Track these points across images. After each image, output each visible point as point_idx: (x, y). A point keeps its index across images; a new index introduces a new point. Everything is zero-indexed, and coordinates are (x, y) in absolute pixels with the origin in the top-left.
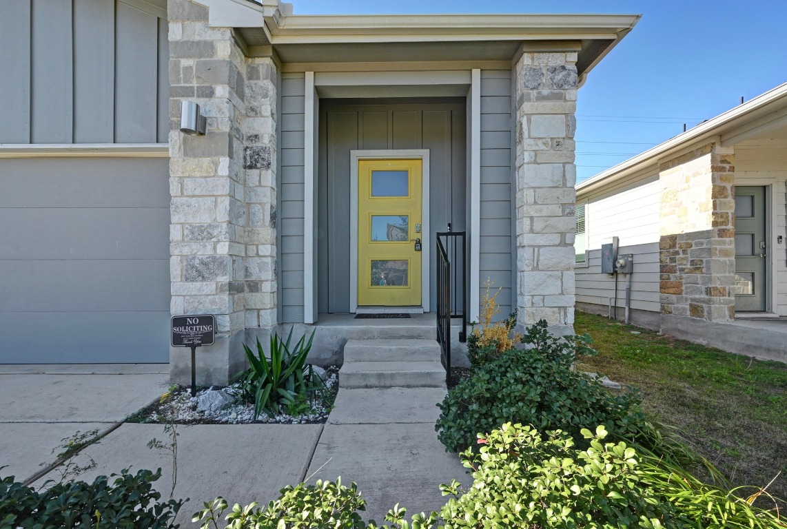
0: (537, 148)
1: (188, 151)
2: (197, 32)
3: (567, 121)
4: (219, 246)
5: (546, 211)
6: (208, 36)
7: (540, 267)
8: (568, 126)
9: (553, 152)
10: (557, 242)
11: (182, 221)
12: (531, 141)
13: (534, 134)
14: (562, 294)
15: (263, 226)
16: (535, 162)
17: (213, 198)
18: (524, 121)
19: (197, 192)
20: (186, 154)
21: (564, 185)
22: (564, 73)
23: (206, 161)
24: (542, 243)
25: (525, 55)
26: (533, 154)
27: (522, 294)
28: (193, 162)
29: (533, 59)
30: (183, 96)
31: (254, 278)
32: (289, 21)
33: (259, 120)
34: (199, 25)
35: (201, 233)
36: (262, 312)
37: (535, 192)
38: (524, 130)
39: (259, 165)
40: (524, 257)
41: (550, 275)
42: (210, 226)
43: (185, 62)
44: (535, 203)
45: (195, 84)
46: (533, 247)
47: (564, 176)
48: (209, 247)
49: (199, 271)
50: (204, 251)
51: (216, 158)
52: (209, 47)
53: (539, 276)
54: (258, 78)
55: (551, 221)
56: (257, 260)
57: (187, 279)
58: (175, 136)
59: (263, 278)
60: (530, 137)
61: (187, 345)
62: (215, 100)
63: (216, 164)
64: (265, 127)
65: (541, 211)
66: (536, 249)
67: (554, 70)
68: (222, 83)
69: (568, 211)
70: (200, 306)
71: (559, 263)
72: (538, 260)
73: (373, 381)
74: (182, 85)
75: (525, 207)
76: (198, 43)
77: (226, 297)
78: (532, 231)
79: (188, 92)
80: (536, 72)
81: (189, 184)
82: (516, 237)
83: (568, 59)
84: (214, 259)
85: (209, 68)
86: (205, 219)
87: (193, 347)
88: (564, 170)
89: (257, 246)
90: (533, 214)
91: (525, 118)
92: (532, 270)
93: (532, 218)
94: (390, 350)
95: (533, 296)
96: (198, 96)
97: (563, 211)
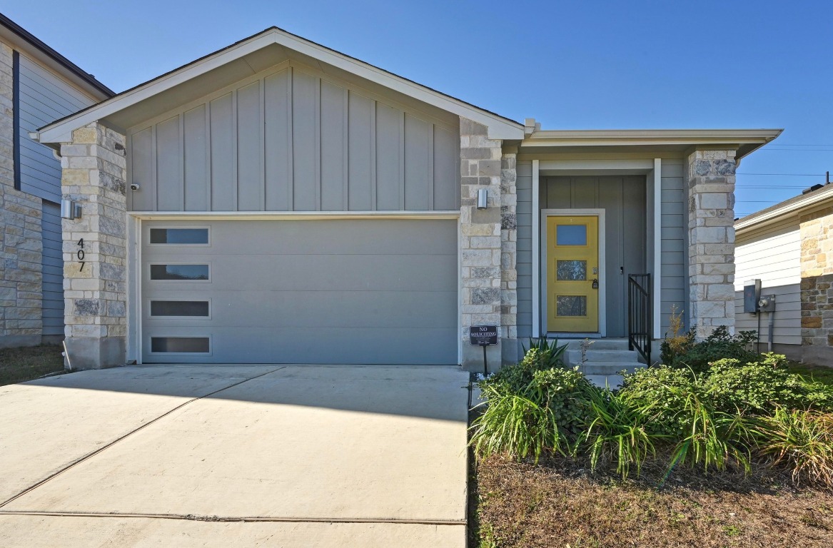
0: (706, 216)
1: (475, 220)
2: (480, 142)
3: (728, 197)
4: (494, 281)
5: (713, 259)
6: (487, 145)
7: (709, 298)
8: (728, 201)
9: (717, 218)
10: (722, 281)
11: (470, 265)
12: (702, 211)
13: (703, 207)
14: (725, 317)
15: (511, 268)
16: (705, 226)
17: (490, 250)
18: (697, 197)
19: (480, 246)
20: (473, 221)
21: (726, 241)
22: (726, 164)
23: (486, 226)
24: (710, 281)
25: (697, 152)
26: (703, 220)
27: (695, 317)
28: (477, 227)
29: (703, 155)
30: (470, 184)
31: (506, 304)
32: (537, 134)
33: (508, 196)
34: (480, 138)
35: (482, 273)
36: (511, 328)
37: (705, 246)
38: (696, 203)
39: (508, 227)
40: (696, 292)
41: (717, 304)
42: (488, 268)
43: (472, 162)
44: (705, 254)
45: (478, 176)
46: (704, 284)
47: (726, 235)
48: (488, 282)
49: (480, 298)
50: (484, 285)
51: (492, 224)
52: (487, 152)
53: (708, 304)
54: (507, 168)
55: (717, 266)
56: (508, 292)
57: (473, 303)
58: (465, 211)
59: (512, 304)
60: (701, 209)
61: (481, 345)
62: (491, 187)
63: (493, 228)
64: (512, 200)
65: (709, 259)
66: (706, 286)
67: (718, 163)
68: (497, 175)
69: (729, 259)
70: (483, 321)
71: (723, 295)
72: (707, 293)
73: (598, 371)
74: (470, 176)
75: (697, 257)
76: (481, 149)
77: (499, 315)
78: (702, 273)
79: (474, 181)
80: (705, 164)
81: (475, 241)
82: (688, 278)
83: (729, 155)
84: (491, 290)
85: (487, 166)
86: (485, 263)
87: (485, 346)
88: (726, 232)
89: (507, 282)
90: (703, 261)
91: (697, 195)
92: (703, 300)
93: (702, 265)
94: (602, 354)
95: (703, 318)
96: (481, 184)
97: (726, 259)
